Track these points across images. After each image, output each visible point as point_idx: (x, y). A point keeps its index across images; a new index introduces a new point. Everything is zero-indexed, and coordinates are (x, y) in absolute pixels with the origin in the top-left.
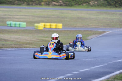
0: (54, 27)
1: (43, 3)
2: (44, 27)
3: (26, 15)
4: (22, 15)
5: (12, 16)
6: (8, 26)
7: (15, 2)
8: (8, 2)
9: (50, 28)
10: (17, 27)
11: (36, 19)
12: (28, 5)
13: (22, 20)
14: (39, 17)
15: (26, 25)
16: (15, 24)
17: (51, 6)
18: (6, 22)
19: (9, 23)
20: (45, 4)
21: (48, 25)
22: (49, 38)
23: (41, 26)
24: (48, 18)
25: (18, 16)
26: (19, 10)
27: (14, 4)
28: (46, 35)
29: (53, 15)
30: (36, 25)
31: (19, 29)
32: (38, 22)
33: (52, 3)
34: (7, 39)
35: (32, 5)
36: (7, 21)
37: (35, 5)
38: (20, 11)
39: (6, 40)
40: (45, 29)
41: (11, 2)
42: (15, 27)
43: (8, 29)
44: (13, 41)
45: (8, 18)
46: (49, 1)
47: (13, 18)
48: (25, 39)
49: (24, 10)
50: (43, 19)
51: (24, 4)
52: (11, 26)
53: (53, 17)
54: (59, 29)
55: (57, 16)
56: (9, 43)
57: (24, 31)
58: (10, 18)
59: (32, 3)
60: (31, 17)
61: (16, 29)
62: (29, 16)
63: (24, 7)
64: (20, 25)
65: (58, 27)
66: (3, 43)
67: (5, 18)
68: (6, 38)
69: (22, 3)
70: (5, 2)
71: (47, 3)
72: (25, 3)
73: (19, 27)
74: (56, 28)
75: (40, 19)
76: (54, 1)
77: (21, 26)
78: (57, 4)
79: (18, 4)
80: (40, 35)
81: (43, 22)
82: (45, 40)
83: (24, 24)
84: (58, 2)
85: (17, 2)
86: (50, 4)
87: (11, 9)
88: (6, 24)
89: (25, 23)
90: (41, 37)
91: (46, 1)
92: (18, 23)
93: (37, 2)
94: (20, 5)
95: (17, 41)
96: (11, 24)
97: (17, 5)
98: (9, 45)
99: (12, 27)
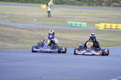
0: (114, 27)
1: (103, 4)
2: (104, 27)
3: (87, 15)
4: (83, 16)
5: (73, 16)
6: (69, 26)
7: (76, 2)
8: (70, 2)
9: (111, 28)
10: (78, 27)
11: (97, 19)
12: (89, 5)
13: (83, 20)
14: (100, 18)
15: (87, 25)
16: (76, 24)
17: (111, 6)
18: (67, 22)
19: (70, 23)
20: (106, 4)
21: (108, 26)
22: (109, 38)
23: (101, 26)
24: (108, 19)
25: (78, 16)
26: (80, 10)
27: (75, 5)
28: (106, 35)
29: (114, 16)
30: (97, 25)
31: (79, 29)
32: (99, 23)
33: (112, 4)
34: (68, 38)
35: (93, 5)
36: (69, 21)
37: (96, 6)
38: (81, 12)
39: (66, 40)
40: (106, 29)
41: (72, 2)
42: (76, 27)
43: (69, 29)
44: (74, 40)
45: (69, 18)
46: (110, 2)
47: (74, 18)
48: (86, 39)
49: (85, 10)
50: (103, 19)
51: (85, 5)
52: (71, 26)
53: (113, 17)
54: (119, 29)
55: (118, 17)
56: (70, 42)
57: (85, 31)
58: (71, 18)
59: (93, 3)
60: (91, 17)
61: (76, 29)
62: (90, 16)
63: (85, 7)
64: (80, 25)
65: (118, 28)
66: (64, 42)
67: (66, 18)
68: (66, 38)
69: (83, 3)
70: (66, 2)
71: (108, 3)
72: (86, 3)
73: (80, 27)
74: (116, 29)
75: (100, 19)
76: (115, 2)
77: (82, 26)
78: (118, 5)
79: (80, 4)
80: (101, 35)
81: (103, 22)
82: (106, 40)
83: (84, 24)
84: (118, 2)
85: (78, 2)
86: (111, 4)
87: (72, 10)
88: (67, 24)
89: (86, 24)
90: (102, 37)
91: (106, 2)
92: (79, 23)
93: (98, 2)
94: (81, 5)
95: (77, 41)
96: (72, 24)
97: (78, 5)
98: (70, 45)
99: (73, 26)
